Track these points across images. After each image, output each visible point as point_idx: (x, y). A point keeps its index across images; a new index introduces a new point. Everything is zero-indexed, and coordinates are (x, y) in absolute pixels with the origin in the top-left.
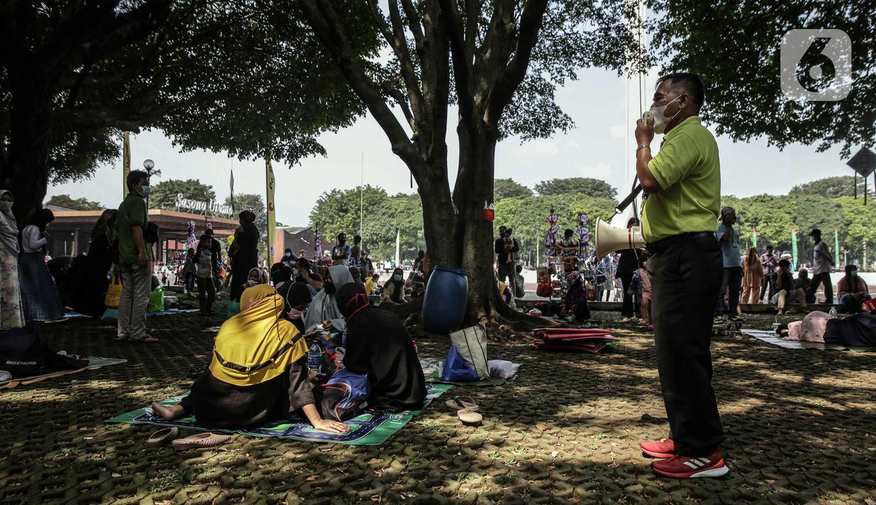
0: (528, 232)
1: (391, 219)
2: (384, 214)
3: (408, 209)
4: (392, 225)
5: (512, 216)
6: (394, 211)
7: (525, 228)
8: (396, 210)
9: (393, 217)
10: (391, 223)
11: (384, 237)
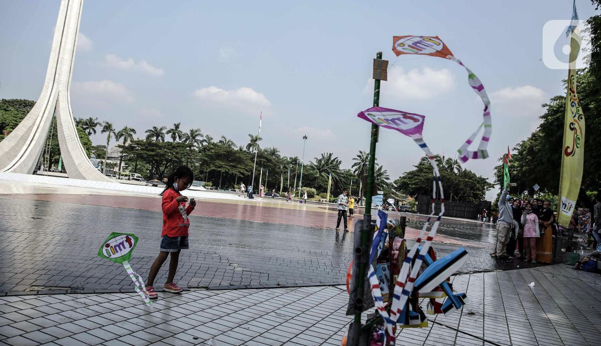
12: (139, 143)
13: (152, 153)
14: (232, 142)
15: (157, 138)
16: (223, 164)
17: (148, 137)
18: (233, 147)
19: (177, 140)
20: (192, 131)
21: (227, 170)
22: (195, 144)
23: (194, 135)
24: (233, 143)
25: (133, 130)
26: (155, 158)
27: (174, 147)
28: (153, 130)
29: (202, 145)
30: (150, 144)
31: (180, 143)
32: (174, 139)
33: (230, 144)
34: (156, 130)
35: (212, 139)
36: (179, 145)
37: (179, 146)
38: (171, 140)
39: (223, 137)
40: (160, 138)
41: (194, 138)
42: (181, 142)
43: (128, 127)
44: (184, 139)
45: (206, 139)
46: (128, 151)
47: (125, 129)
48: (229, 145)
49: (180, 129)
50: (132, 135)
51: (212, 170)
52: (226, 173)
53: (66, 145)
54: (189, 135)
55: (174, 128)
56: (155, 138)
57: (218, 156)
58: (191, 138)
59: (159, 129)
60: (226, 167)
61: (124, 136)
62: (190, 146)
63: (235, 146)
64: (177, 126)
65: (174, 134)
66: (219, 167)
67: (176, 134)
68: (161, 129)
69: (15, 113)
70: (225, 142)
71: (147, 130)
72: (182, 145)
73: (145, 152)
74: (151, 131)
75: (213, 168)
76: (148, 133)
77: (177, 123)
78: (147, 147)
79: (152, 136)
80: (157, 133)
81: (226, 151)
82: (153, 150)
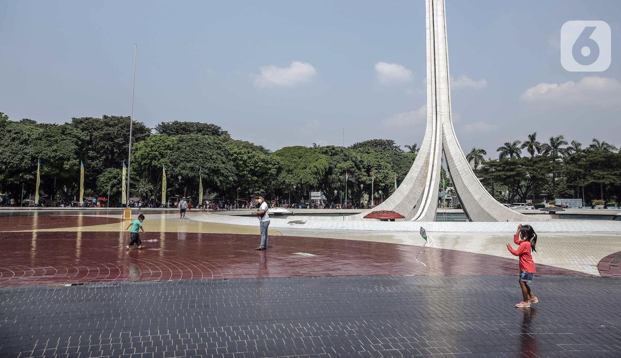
0: (192, 169)
1: (23, 146)
2: (13, 139)
3: (48, 136)
4: (26, 154)
5: (169, 152)
6: (27, 137)
7: (189, 165)
8: (29, 136)
9: (28, 144)
10: (26, 151)
11: (17, 167)
12: (492, 164)
13: (511, 173)
14: (607, 144)
15: (512, 155)
16: (605, 173)
17: (501, 156)
18: (611, 150)
19: (536, 153)
20: (552, 139)
21: (612, 181)
22: (559, 154)
23: (556, 144)
24: (609, 146)
25: (483, 151)
26: (516, 178)
27: (535, 162)
28: (505, 147)
29: (569, 154)
30: (507, 163)
31: (540, 157)
32: (532, 152)
33: (606, 147)
34: (509, 147)
35: (580, 144)
36: (540, 159)
37: (541, 161)
38: (529, 155)
39: (594, 140)
40: (514, 155)
41: (556, 147)
42: (541, 155)
43: (477, 149)
44: (544, 151)
45: (571, 146)
46: (484, 175)
47: (474, 151)
48: (605, 149)
49: (537, 139)
50: (482, 156)
51: (591, 183)
52: (612, 184)
53: (461, 179)
54: (550, 144)
55: (528, 140)
56: (509, 156)
57: (594, 165)
58: (552, 148)
59: (512, 144)
60: (610, 176)
61: (474, 159)
62: (554, 157)
63: (613, 148)
64: (533, 138)
65: (531, 147)
66: (599, 178)
67: (534, 147)
68: (515, 144)
69: (376, 154)
70: (598, 146)
71: (498, 147)
72: (544, 158)
73: (503, 173)
74: (503, 148)
75: (592, 181)
76: (501, 152)
77: (531, 134)
78: (504, 167)
79: (506, 153)
80: (510, 149)
81: (603, 157)
82: (512, 170)
